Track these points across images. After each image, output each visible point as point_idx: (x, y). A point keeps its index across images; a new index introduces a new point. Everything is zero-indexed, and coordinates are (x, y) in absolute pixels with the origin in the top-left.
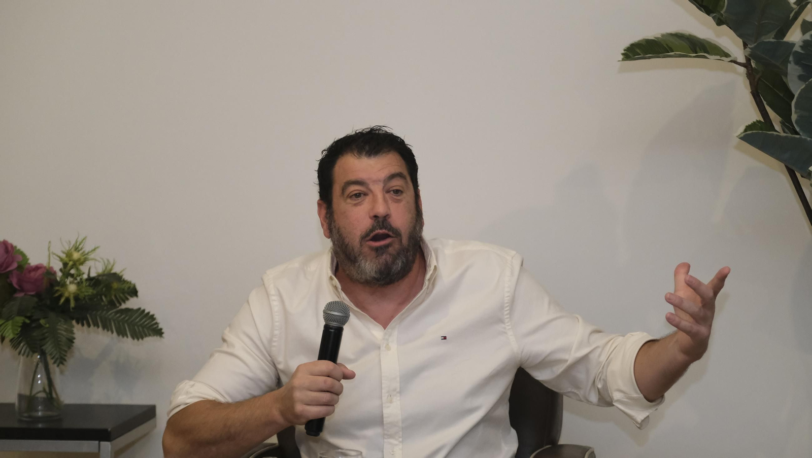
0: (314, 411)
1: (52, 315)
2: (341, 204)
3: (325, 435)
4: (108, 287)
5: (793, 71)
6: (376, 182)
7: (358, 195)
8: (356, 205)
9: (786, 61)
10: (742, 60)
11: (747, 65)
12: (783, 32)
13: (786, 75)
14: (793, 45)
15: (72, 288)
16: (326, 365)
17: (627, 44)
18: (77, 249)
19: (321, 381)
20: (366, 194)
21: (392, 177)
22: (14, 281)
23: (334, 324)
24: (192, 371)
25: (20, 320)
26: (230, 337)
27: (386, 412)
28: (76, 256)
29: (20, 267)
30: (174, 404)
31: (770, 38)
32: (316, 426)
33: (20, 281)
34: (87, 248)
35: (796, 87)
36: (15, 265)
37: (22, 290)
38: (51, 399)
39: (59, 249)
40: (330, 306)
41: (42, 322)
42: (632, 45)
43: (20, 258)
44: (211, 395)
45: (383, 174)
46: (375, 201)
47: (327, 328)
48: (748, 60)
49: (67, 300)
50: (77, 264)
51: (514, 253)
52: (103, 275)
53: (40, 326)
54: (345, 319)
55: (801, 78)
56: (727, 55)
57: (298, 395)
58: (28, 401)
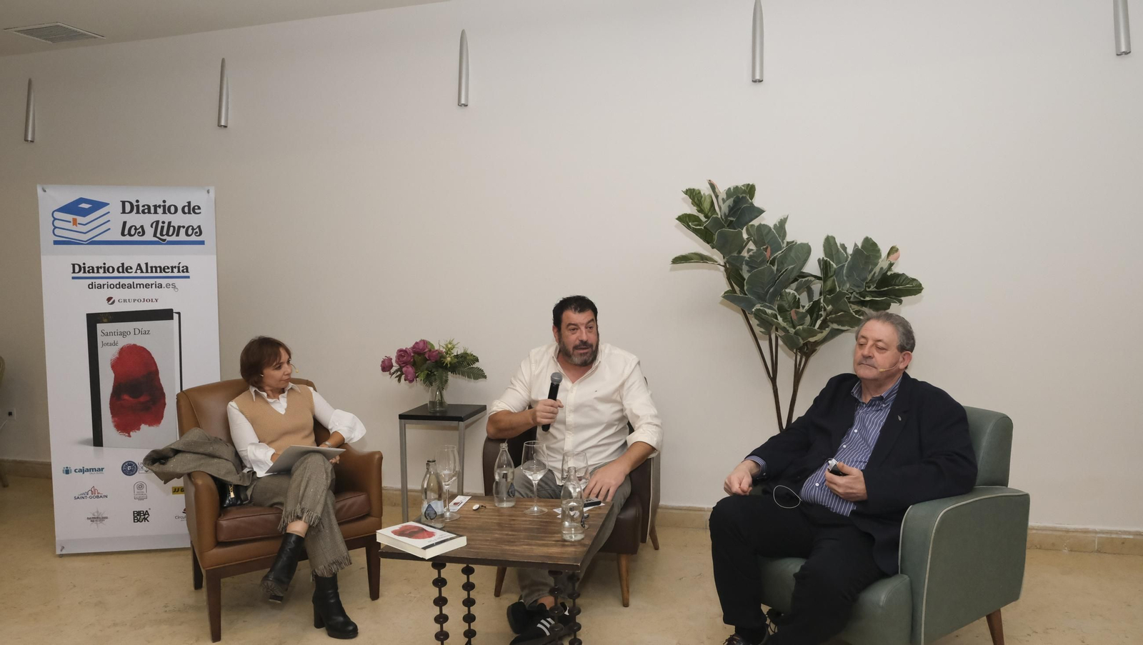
0: (545, 421)
1: (440, 370)
2: (566, 332)
3: (551, 430)
4: (465, 358)
5: (745, 268)
6: (582, 324)
7: (574, 329)
8: (573, 334)
9: (742, 264)
10: (723, 264)
11: (725, 266)
12: (740, 252)
13: (742, 270)
14: (745, 257)
15: (449, 359)
16: (551, 401)
17: (674, 257)
18: (450, 343)
19: (549, 408)
20: (577, 329)
21: (589, 322)
22: (427, 356)
23: (555, 383)
24: (499, 396)
25: (426, 372)
26: (514, 382)
27: (567, 419)
28: (450, 346)
29: (430, 350)
30: (492, 410)
31: (735, 254)
32: (546, 428)
33: (429, 356)
34: (454, 342)
35: (746, 275)
36: (427, 350)
37: (430, 360)
38: (442, 403)
39: (443, 344)
40: (554, 375)
41: (435, 373)
42: (676, 258)
43: (429, 347)
44: (508, 408)
45: (585, 321)
46: (582, 332)
47: (552, 384)
48: (725, 263)
49: (447, 364)
50: (450, 349)
51: (635, 357)
52: (463, 354)
53: (435, 375)
54: (560, 381)
55: (748, 271)
56: (716, 262)
57: (538, 414)
58: (433, 403)
